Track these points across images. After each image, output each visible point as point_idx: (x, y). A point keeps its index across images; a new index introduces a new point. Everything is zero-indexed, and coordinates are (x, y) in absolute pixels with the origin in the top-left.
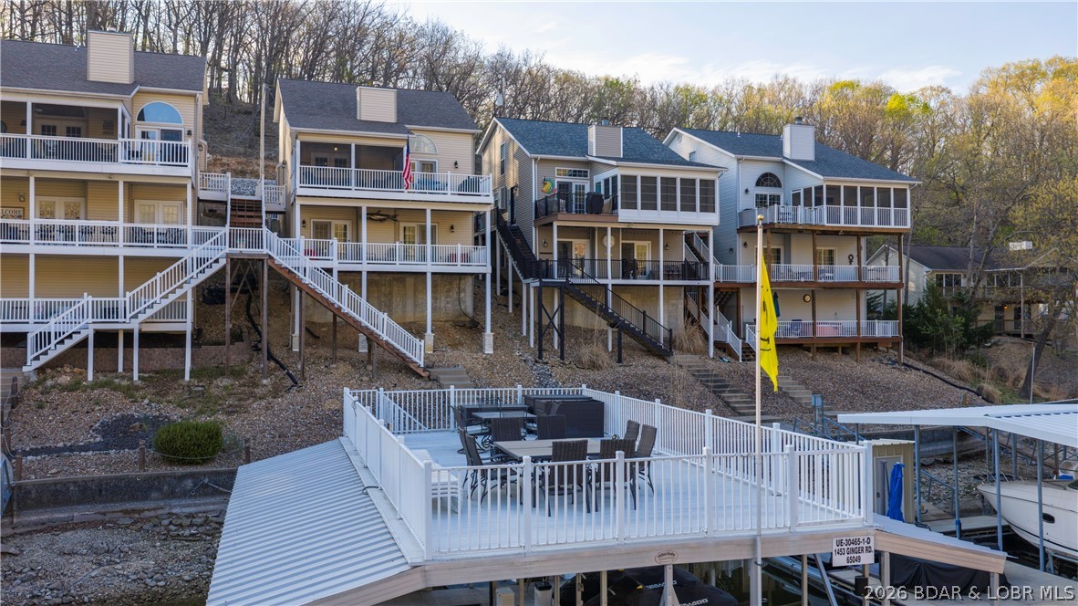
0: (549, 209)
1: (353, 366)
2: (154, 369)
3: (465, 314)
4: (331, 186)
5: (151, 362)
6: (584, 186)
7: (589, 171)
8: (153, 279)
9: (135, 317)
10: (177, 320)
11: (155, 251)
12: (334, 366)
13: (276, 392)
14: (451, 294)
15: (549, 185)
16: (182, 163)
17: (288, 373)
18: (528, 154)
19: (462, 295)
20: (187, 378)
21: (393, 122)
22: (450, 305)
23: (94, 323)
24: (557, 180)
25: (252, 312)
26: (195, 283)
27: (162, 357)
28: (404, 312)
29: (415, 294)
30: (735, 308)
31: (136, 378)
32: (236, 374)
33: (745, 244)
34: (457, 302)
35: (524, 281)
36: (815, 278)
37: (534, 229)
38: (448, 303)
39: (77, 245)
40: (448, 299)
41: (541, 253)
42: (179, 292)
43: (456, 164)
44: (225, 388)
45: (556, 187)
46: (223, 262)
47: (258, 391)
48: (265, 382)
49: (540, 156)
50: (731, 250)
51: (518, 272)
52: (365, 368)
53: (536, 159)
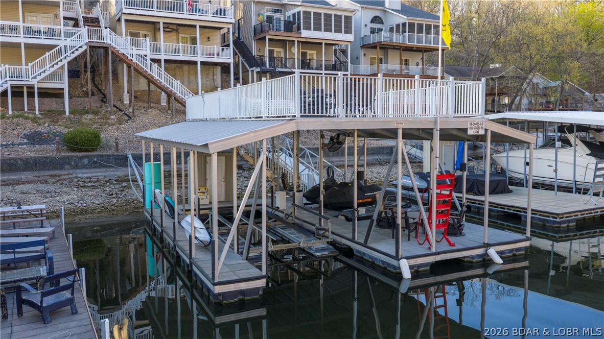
0: (263, 29)
1: (160, 111)
2: (45, 109)
4: (143, 8)
5: (44, 106)
6: (280, 18)
7: (283, 9)
8: (44, 56)
9: (35, 77)
10: (58, 82)
11: (42, 41)
12: (150, 110)
13: (120, 122)
14: (209, 76)
15: (261, 16)
17: (125, 113)
19: (215, 77)
20: (67, 113)
22: (208, 83)
23: (10, 80)
24: (265, 14)
25: (96, 83)
26: (69, 59)
27: (51, 103)
29: (189, 76)
31: (37, 112)
32: (95, 113)
33: (365, 55)
34: (212, 81)
35: (250, 70)
36: (401, 72)
37: (253, 41)
38: (207, 81)
40: (207, 79)
41: (257, 55)
42: (60, 64)
44: (91, 120)
45: (265, 18)
46: (85, 47)
47: (109, 121)
48: (112, 117)
50: (357, 58)
51: (246, 65)
52: (167, 112)
53: (254, 2)
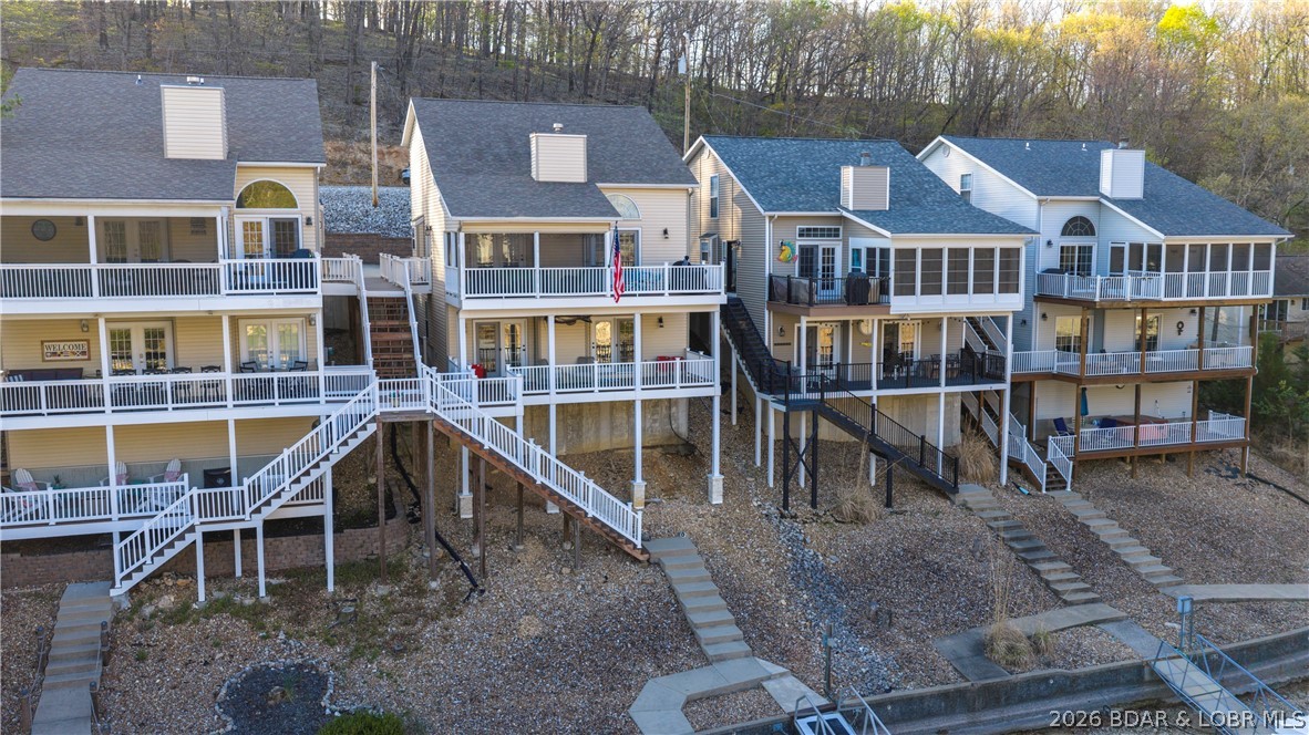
0: (793, 294)
1: (545, 543)
2: (282, 567)
3: (677, 435)
4: (507, 295)
5: (279, 558)
6: (833, 249)
7: (841, 228)
8: (279, 459)
9: (258, 511)
10: (310, 501)
11: (277, 410)
12: (521, 547)
13: (452, 604)
14: (659, 409)
15: (787, 251)
16: (310, 290)
17: (463, 567)
18: (762, 211)
19: (674, 409)
20: (331, 587)
21: (583, 181)
22: (657, 425)
23: (202, 523)
24: (798, 243)
25: (399, 453)
26: (334, 459)
27: (295, 550)
28: (598, 437)
29: (611, 414)
30: (1026, 402)
31: (262, 592)
32: (393, 572)
33: (1044, 316)
34: (667, 420)
35: (760, 397)
36: (1142, 370)
37: (767, 312)
38: (655, 421)
39: (170, 409)
40: (656, 417)
41: (775, 345)
42: (315, 474)
43: (665, 232)
44: (383, 598)
45: (797, 253)
46: (372, 428)
47: (429, 603)
48: (434, 585)
49: (777, 214)
50: (1024, 322)
51: (746, 372)
52: (561, 546)
53: (771, 218)
